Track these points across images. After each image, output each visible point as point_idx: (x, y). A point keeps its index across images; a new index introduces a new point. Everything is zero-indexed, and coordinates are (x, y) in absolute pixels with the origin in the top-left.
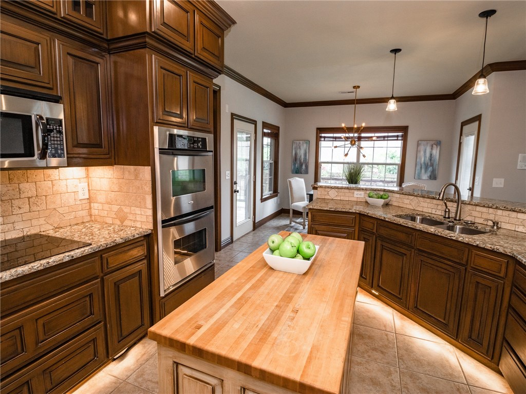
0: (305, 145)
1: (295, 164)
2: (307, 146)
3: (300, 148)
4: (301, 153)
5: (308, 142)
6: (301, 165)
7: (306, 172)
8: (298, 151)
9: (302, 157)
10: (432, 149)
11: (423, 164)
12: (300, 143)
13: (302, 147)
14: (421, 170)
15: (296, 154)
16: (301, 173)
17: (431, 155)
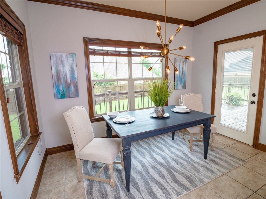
0: (70, 59)
1: (58, 87)
2: (73, 60)
3: (63, 63)
4: (66, 69)
5: (73, 55)
6: (68, 86)
7: (77, 95)
8: (61, 68)
9: (69, 76)
10: (183, 65)
11: (179, 77)
12: (62, 56)
13: (65, 62)
14: (178, 82)
15: (58, 72)
16: (70, 97)
17: (183, 69)
